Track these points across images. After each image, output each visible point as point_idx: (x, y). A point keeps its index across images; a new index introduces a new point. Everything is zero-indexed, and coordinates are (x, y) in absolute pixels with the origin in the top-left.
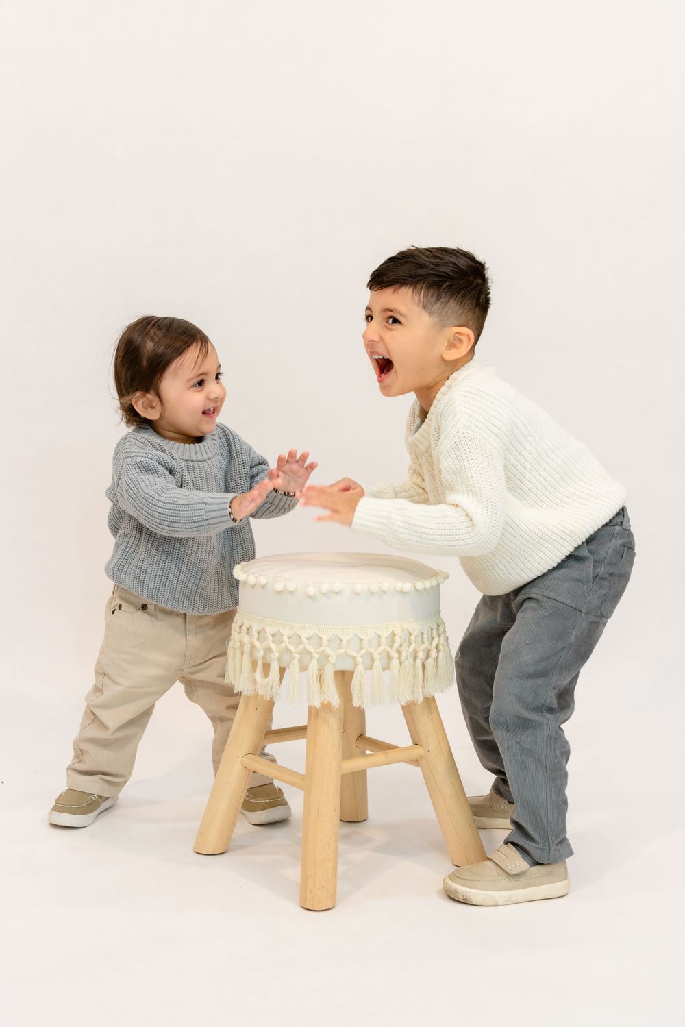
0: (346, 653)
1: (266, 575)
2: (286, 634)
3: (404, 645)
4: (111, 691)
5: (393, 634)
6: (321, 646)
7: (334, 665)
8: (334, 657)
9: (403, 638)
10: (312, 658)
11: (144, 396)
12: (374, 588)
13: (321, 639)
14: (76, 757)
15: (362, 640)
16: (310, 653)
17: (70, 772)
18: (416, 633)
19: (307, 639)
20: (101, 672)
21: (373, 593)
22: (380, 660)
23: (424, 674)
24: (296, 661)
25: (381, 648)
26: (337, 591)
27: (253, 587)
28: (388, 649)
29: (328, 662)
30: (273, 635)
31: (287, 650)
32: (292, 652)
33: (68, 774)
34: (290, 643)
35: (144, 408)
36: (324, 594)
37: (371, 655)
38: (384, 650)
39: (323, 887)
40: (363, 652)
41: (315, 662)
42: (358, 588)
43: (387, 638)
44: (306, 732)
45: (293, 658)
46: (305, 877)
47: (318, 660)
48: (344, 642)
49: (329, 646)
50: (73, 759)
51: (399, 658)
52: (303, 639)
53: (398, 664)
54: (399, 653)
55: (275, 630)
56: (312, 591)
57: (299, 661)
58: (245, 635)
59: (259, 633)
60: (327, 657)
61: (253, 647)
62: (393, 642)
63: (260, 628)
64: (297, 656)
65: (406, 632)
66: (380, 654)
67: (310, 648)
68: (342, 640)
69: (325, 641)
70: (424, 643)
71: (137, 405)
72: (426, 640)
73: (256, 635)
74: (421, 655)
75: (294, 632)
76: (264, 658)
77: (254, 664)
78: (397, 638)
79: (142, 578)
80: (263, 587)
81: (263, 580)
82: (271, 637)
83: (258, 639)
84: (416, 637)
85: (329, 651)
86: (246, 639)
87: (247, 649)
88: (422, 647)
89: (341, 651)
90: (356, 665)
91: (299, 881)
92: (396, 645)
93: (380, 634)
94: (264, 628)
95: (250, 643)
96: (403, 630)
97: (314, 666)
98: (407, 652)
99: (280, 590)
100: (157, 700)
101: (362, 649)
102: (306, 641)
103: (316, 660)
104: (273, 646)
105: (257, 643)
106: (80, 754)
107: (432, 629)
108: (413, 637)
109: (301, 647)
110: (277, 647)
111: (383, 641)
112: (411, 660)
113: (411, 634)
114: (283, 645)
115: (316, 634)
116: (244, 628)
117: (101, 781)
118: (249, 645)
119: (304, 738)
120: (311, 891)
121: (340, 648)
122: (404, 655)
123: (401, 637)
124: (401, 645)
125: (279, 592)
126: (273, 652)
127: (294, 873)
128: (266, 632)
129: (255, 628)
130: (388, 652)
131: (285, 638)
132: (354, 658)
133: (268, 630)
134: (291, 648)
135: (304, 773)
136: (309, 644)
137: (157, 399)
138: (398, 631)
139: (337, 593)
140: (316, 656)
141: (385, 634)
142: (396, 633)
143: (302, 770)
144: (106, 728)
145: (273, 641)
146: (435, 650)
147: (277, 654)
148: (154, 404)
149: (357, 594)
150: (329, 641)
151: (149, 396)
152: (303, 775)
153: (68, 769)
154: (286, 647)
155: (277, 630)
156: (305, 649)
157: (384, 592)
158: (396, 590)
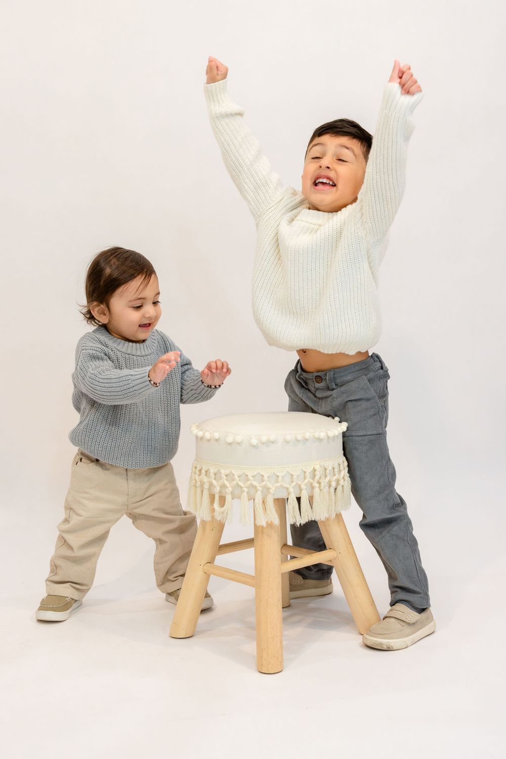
0: (281, 486)
1: (218, 432)
2: (236, 473)
3: (322, 478)
4: (75, 520)
5: (314, 470)
6: (263, 481)
7: (274, 494)
8: (273, 488)
9: (321, 473)
10: (257, 491)
11: (98, 305)
12: (300, 437)
13: (263, 476)
14: (52, 571)
15: (292, 475)
16: (255, 487)
17: (48, 583)
18: (330, 468)
19: (253, 477)
20: (69, 508)
21: (299, 441)
22: (306, 489)
23: (335, 497)
24: (245, 494)
25: (306, 481)
26: (273, 440)
27: (209, 440)
28: (311, 481)
29: (269, 493)
30: (226, 476)
31: (238, 485)
32: (241, 487)
33: (46, 584)
34: (240, 481)
35: (98, 313)
36: (264, 443)
37: (299, 486)
38: (308, 482)
39: (274, 656)
40: (294, 484)
41: (259, 493)
42: (288, 438)
43: (310, 473)
44: (253, 543)
45: (243, 492)
46: (260, 650)
47: (261, 492)
48: (280, 478)
49: (269, 481)
50: (50, 573)
51: (320, 487)
52: (250, 477)
53: (319, 491)
54: (319, 483)
55: (228, 472)
56: (254, 442)
57: (247, 493)
58: (205, 476)
59: (215, 474)
60: (268, 489)
61: (211, 485)
62: (314, 476)
63: (216, 470)
64: (246, 490)
65: (323, 468)
66: (305, 485)
67: (255, 484)
68: (278, 476)
69: (266, 478)
70: (335, 475)
71: (93, 311)
72: (336, 473)
73: (213, 476)
74: (334, 484)
75: (242, 473)
76: (220, 492)
77: (212, 498)
78: (317, 473)
79: (90, 444)
80: (217, 440)
81: (217, 435)
82: (225, 477)
83: (215, 479)
84: (330, 471)
85: (269, 485)
86: (205, 479)
87: (206, 486)
88: (334, 478)
89: (278, 484)
90: (289, 494)
91: (255, 654)
92: (317, 478)
93: (305, 470)
94: (219, 470)
95: (209, 482)
96: (321, 466)
97: (259, 497)
98: (324, 482)
99: (230, 442)
100: (112, 526)
101: (293, 482)
102: (252, 479)
103: (260, 492)
104: (227, 484)
105: (214, 482)
106: (55, 568)
107: (339, 464)
108: (328, 471)
109: (249, 482)
110: (230, 483)
111: (308, 475)
112: (327, 488)
113: (326, 469)
114: (235, 482)
115: (259, 473)
116: (203, 471)
117: (71, 587)
118: (208, 484)
119: (253, 547)
120: (265, 660)
121: (277, 482)
122: (322, 484)
123: (320, 472)
124: (320, 478)
125: (230, 444)
126: (227, 487)
127: (251, 648)
128: (221, 473)
129: (212, 471)
130: (312, 483)
131: (236, 477)
132: (287, 489)
133: (223, 471)
134: (241, 484)
135: (254, 575)
136: (254, 481)
137: (107, 309)
138: (317, 467)
139: (273, 442)
140: (260, 489)
141: (309, 470)
142: (317, 469)
143: (252, 572)
144: (71, 548)
145: (227, 480)
146: (343, 480)
147: (230, 489)
148: (105, 312)
149: (288, 442)
150: (268, 477)
151: (102, 306)
152: (254, 576)
153: (46, 581)
154: (237, 483)
155: (229, 472)
156: (251, 484)
157: (307, 440)
158: (315, 438)
